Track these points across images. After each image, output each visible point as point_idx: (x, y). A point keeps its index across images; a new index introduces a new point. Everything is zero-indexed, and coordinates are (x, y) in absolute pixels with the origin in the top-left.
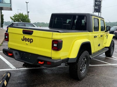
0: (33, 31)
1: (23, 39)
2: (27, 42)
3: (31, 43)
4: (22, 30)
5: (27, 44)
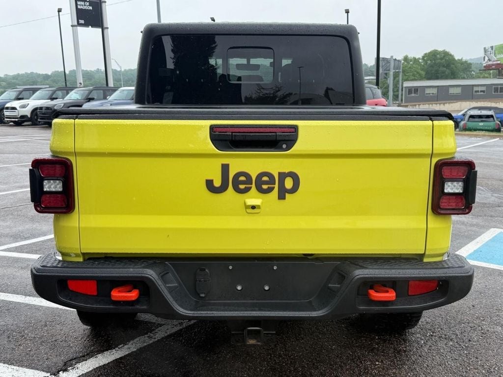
0: (295, 128)
2: (253, 198)
3: (282, 197)
4: (201, 127)
5: (253, 207)
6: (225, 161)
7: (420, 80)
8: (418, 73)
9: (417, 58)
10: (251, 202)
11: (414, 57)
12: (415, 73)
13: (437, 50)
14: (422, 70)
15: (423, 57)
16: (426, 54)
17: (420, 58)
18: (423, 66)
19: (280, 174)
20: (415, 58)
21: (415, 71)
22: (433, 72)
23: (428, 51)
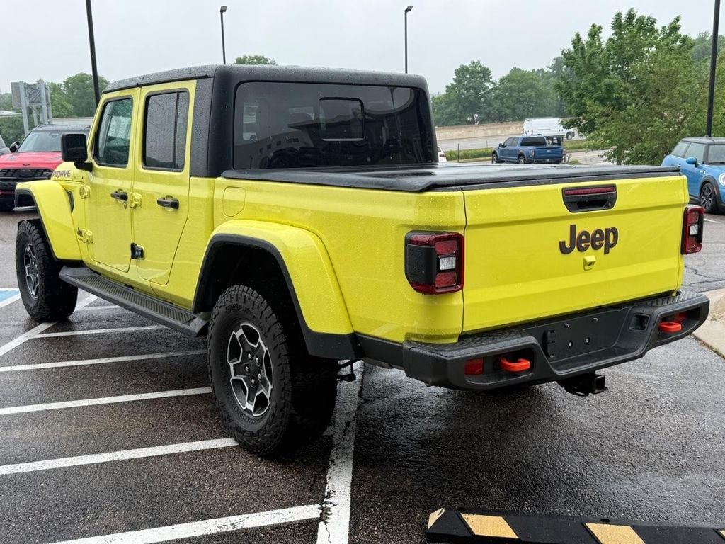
0: (614, 187)
1: (567, 245)
2: (590, 256)
3: (606, 252)
4: (556, 190)
5: (591, 264)
6: (572, 222)
7: (68, 116)
8: (63, 106)
9: (57, 84)
10: (590, 259)
11: (52, 83)
12: (60, 106)
13: (85, 74)
14: (68, 101)
15: (66, 84)
16: (69, 79)
17: (61, 84)
18: (68, 96)
19: (606, 230)
20: (55, 85)
21: (59, 104)
22: (84, 105)
23: (72, 75)
